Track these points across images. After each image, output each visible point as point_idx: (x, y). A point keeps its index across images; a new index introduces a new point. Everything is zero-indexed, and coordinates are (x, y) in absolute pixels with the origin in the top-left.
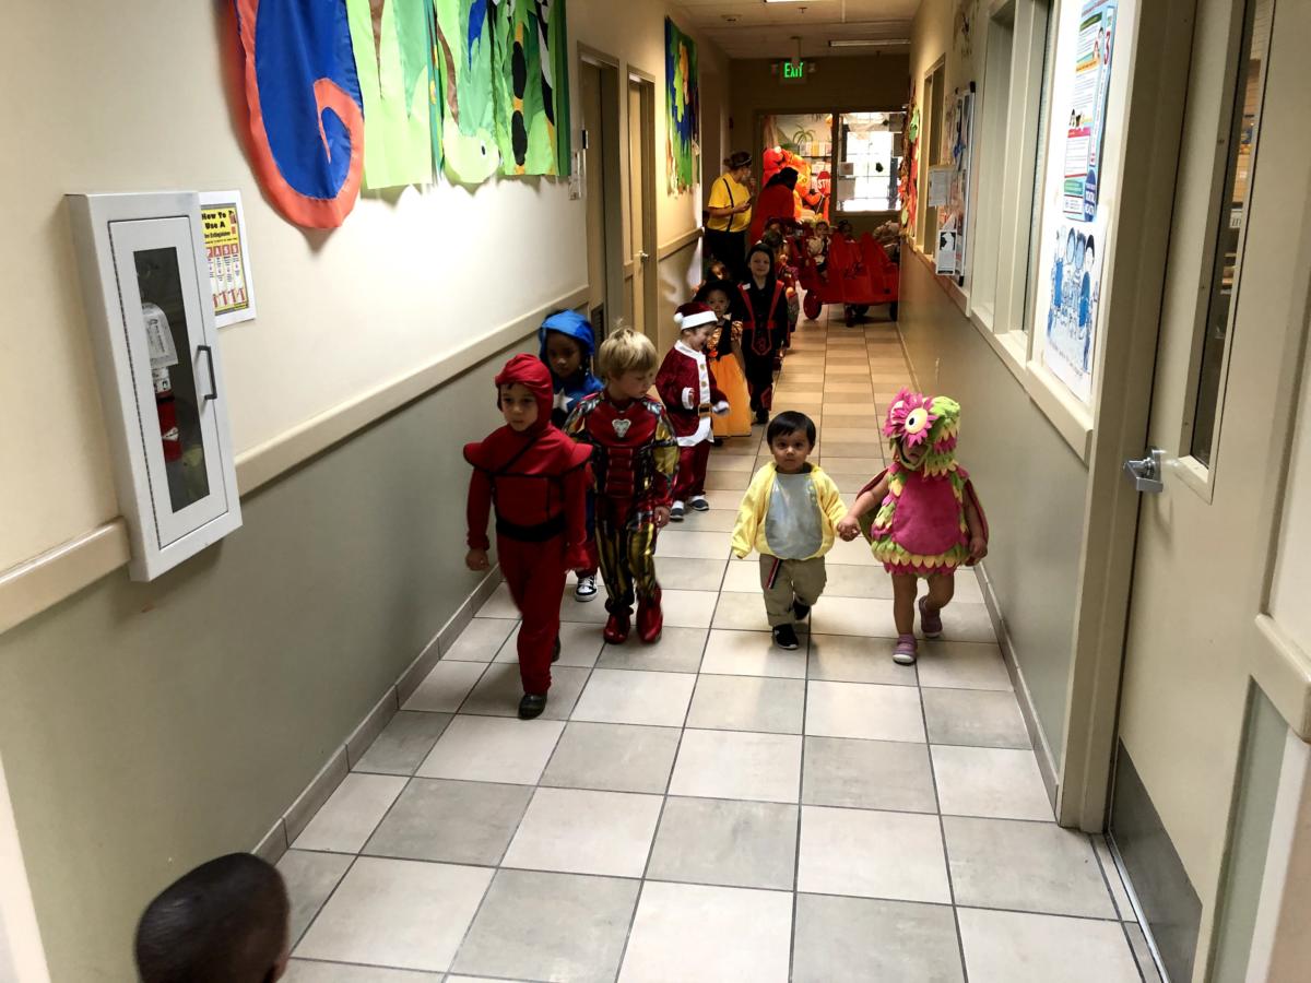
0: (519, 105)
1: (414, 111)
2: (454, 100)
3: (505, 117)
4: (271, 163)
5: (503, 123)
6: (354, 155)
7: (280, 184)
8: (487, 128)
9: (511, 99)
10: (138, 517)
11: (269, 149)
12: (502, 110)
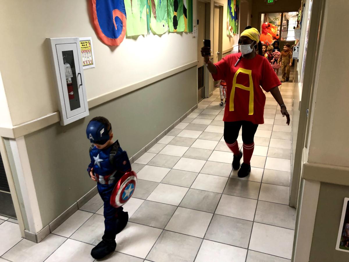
0: (176, 14)
1: (142, 16)
2: (155, 13)
3: (171, 17)
4: (100, 30)
5: (170, 18)
6: (123, 28)
7: (103, 35)
8: (165, 20)
9: (173, 12)
10: (62, 111)
11: (99, 27)
12: (170, 15)
